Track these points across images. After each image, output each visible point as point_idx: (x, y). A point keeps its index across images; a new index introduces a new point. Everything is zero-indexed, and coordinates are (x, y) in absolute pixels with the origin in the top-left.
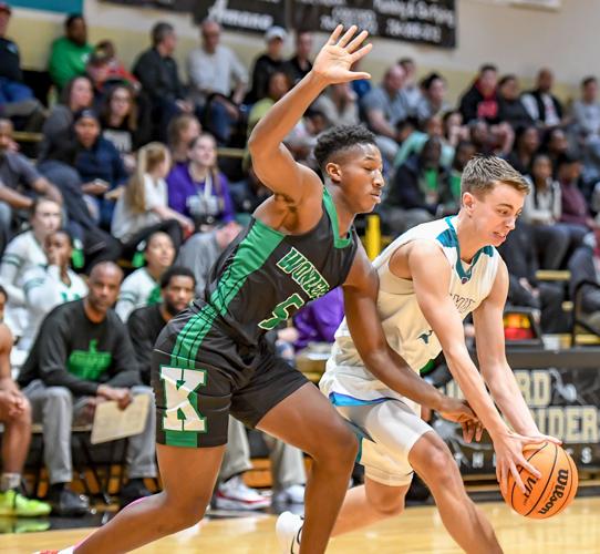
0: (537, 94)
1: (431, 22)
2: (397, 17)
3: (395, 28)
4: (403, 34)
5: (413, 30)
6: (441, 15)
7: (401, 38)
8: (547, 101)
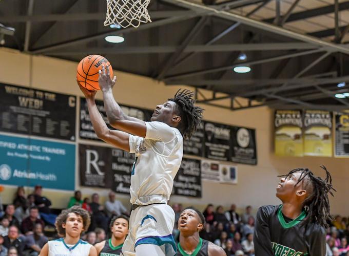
0: (231, 212)
1: (193, 189)
2: (181, 188)
3: (180, 191)
4: (183, 193)
5: (187, 192)
6: (196, 187)
7: (182, 195)
8: (234, 214)
